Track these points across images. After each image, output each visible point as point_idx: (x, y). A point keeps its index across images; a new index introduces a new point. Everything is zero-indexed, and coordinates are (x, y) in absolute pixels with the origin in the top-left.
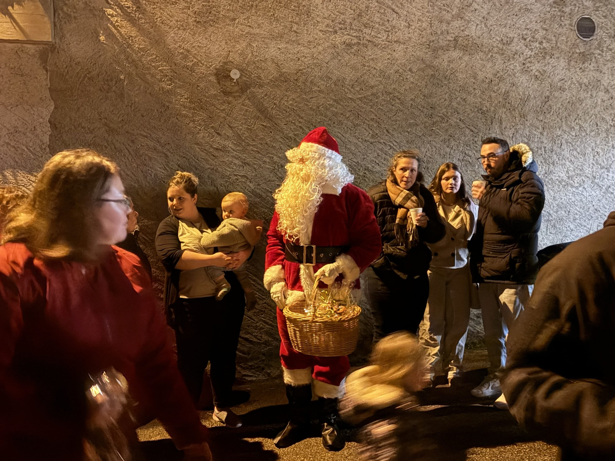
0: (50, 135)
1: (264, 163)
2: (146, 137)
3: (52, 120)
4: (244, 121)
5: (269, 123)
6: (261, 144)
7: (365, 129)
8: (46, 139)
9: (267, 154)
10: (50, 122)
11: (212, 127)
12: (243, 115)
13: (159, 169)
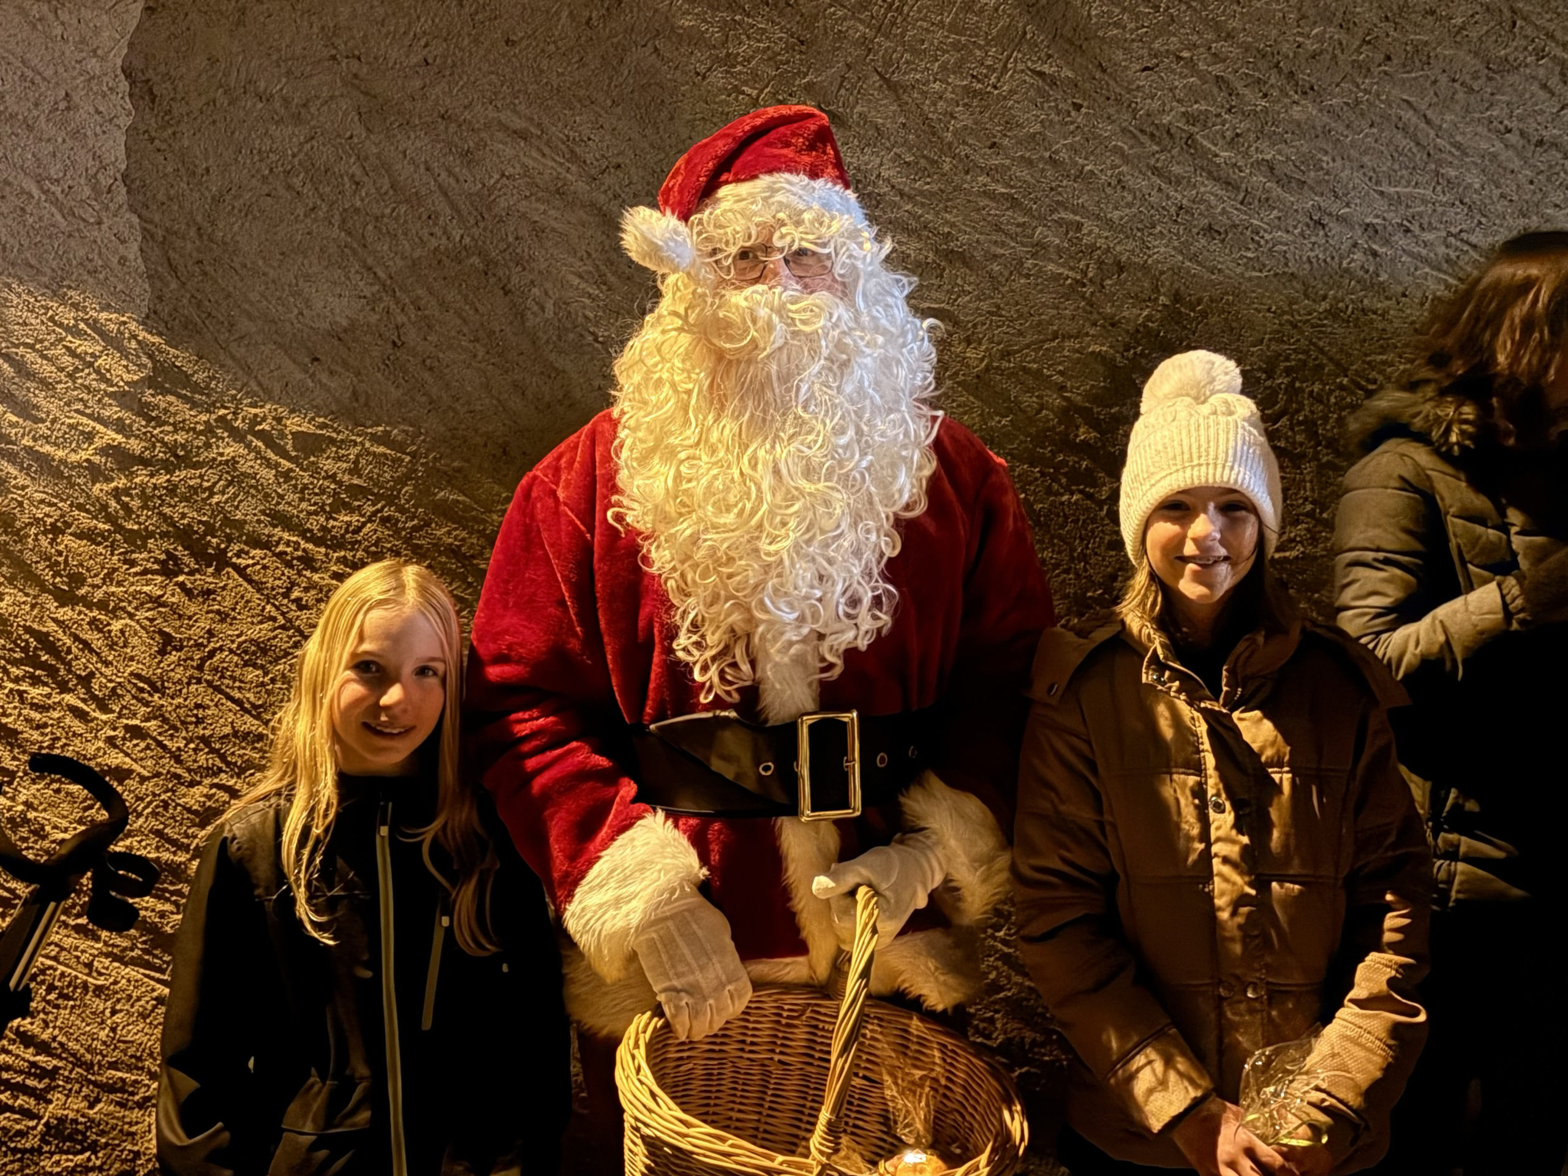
0: (131, 131)
1: (1034, 255)
2: (522, 135)
3: (138, 64)
4: (952, 58)
5: (1071, 65)
6: (1030, 163)
7: (1544, 86)
8: (115, 149)
9: (1052, 212)
10: (128, 72)
11: (809, 88)
12: (953, 28)
13: (576, 281)
